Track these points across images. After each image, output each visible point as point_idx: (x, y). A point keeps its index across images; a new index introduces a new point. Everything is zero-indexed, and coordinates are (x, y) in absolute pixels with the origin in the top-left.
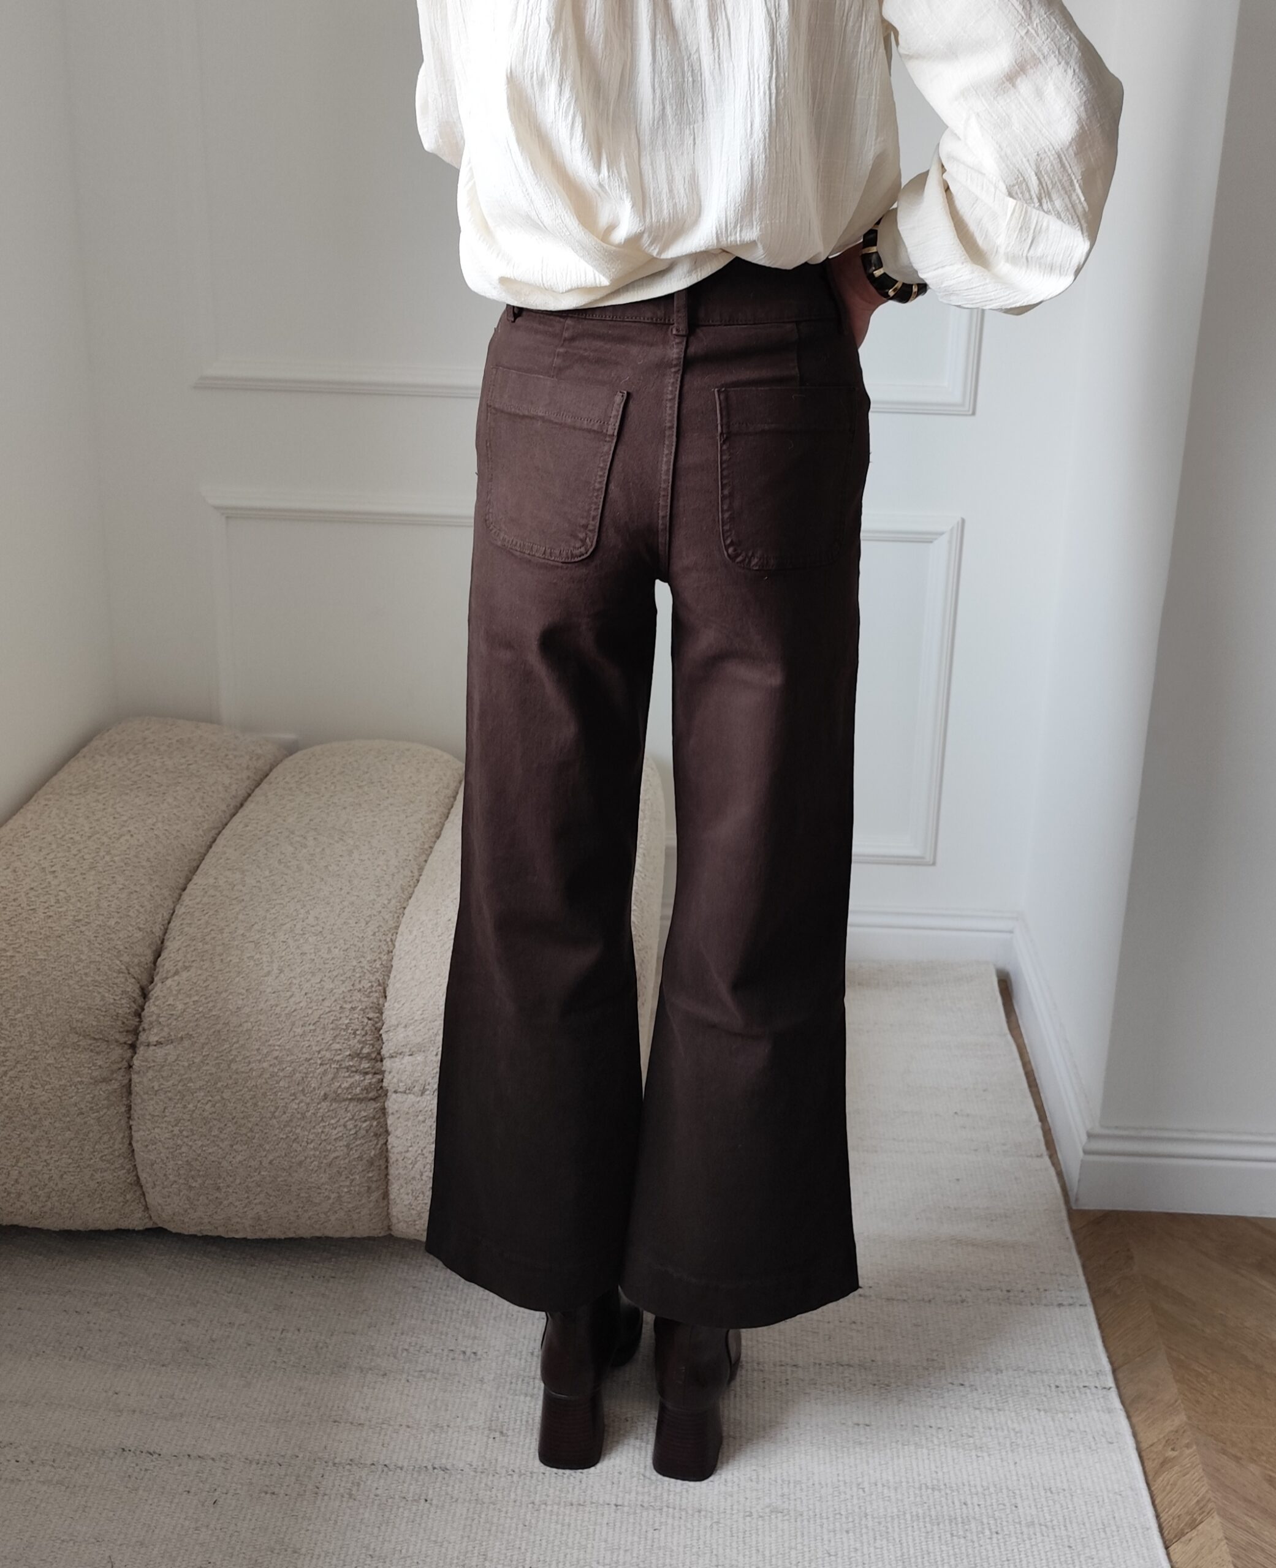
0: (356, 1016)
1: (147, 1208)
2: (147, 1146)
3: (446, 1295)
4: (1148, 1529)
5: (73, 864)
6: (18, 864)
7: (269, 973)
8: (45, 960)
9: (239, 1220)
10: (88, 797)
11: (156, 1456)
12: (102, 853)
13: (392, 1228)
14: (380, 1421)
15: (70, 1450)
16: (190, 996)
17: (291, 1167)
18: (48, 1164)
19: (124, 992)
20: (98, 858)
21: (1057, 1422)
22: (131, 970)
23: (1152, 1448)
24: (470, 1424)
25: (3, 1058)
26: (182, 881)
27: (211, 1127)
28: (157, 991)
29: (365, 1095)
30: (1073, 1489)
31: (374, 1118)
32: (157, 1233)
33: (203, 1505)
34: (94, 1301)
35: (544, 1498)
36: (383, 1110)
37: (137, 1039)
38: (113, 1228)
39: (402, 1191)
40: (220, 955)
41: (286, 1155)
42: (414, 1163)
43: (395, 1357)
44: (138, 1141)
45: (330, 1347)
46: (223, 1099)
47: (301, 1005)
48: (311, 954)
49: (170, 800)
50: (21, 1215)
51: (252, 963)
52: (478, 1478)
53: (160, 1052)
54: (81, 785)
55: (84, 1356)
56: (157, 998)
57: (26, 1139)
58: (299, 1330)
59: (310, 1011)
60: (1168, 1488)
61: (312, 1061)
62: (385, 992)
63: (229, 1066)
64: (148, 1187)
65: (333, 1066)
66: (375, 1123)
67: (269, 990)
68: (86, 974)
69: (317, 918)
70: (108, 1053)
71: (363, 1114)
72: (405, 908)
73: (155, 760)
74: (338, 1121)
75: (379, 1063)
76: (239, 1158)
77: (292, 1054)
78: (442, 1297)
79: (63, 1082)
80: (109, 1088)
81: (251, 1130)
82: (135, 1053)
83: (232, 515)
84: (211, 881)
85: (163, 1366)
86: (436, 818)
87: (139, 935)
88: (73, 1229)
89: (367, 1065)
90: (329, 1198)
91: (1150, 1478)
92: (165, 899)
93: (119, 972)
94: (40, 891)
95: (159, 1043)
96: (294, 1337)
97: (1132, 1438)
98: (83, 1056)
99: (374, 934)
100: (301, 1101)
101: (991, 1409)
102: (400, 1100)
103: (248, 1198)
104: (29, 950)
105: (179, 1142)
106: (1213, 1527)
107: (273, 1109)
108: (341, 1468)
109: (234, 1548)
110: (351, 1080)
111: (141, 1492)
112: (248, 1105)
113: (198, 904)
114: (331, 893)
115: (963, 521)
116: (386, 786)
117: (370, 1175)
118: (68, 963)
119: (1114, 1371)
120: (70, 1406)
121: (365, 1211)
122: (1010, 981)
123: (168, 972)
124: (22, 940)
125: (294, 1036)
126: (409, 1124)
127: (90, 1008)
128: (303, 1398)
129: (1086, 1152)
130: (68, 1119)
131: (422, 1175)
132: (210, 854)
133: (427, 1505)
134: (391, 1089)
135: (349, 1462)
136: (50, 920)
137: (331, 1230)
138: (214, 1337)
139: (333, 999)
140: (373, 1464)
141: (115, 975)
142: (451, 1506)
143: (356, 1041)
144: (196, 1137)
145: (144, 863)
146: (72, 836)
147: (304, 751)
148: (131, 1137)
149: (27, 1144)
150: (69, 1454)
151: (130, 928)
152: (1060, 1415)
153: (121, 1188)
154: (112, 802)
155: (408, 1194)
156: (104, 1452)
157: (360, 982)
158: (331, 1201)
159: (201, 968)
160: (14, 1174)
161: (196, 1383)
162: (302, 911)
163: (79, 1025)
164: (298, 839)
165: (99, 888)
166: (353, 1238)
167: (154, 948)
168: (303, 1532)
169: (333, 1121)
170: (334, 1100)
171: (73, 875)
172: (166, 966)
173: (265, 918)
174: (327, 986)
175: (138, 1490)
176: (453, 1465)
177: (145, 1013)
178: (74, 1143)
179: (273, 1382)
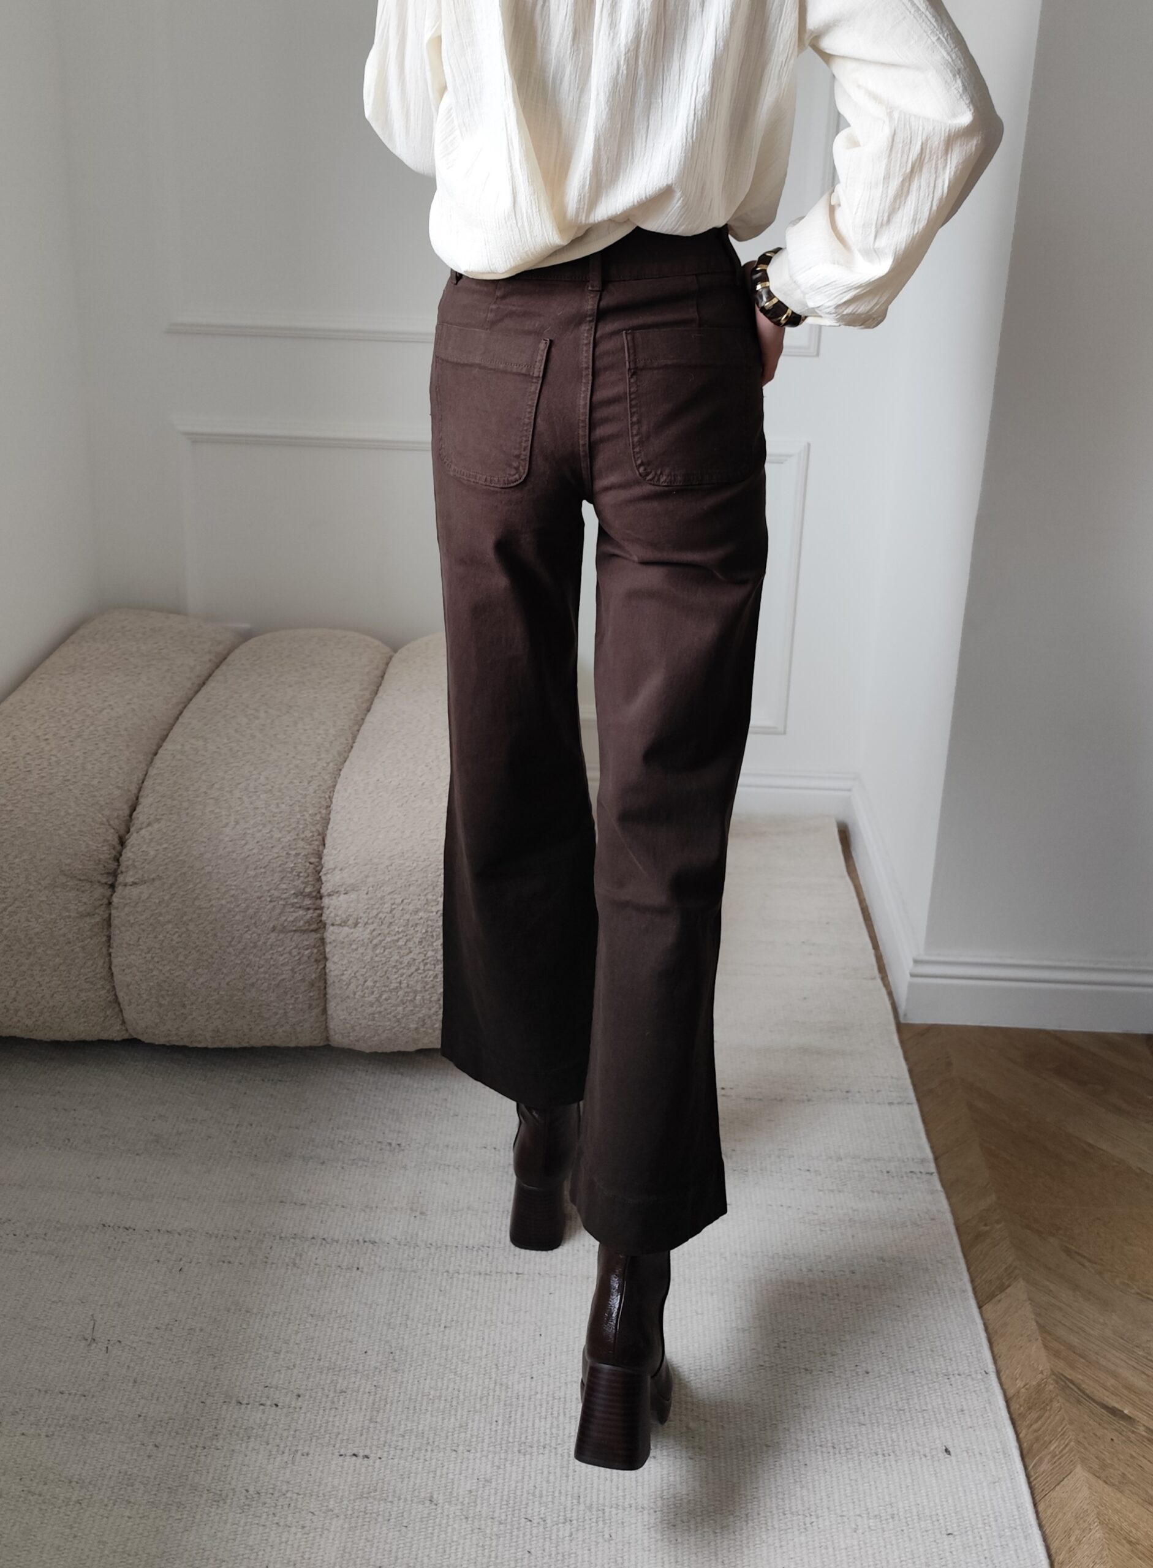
0: (300, 860)
1: (124, 1022)
2: (124, 970)
3: (375, 1096)
4: (964, 1292)
5: (62, 733)
6: (16, 733)
7: (227, 825)
8: (39, 813)
9: (201, 1032)
10: (76, 676)
11: (131, 1230)
12: (87, 724)
13: (330, 1038)
14: (319, 1201)
15: (58, 1226)
17: (245, 987)
18: (41, 986)
19: (105, 841)
20: (83, 728)
21: (888, 1203)
22: (112, 822)
23: (970, 1223)
24: (395, 1205)
26: (154, 747)
27: (178, 954)
28: (133, 840)
29: (307, 927)
31: (314, 946)
32: (132, 1044)
33: (171, 1272)
34: (79, 1100)
35: (458, 1267)
36: (322, 940)
37: (116, 880)
38: (96, 1038)
39: (338, 1007)
40: (187, 809)
41: (240, 978)
42: (348, 985)
43: (332, 1148)
44: (116, 966)
45: (278, 1139)
46: (188, 930)
47: (254, 851)
48: (262, 808)
49: (144, 679)
50: (18, 1028)
51: (213, 816)
52: (401, 1250)
53: (135, 891)
54: (69, 667)
55: (71, 1146)
56: (133, 846)
57: (22, 964)
58: (251, 1125)
59: (261, 857)
60: (981, 1258)
61: (263, 899)
62: (324, 840)
63: (193, 902)
64: (124, 1005)
65: (281, 902)
66: (315, 951)
67: (227, 839)
68: (73, 825)
69: (267, 778)
70: (92, 892)
71: (306, 943)
72: (340, 770)
73: (132, 646)
74: (284, 949)
75: (319, 901)
76: (201, 980)
77: (246, 893)
78: (372, 1097)
79: (54, 916)
80: (92, 921)
81: (212, 957)
82: (114, 892)
83: (196, 439)
84: (179, 747)
85: (137, 1154)
86: (367, 694)
87: (117, 792)
88: (62, 1040)
89: (309, 902)
91: (966, 1250)
92: (140, 762)
93: (102, 823)
94: (35, 756)
95: (134, 884)
96: (248, 1131)
97: (953, 1217)
98: (70, 895)
99: (315, 792)
100: (254, 933)
101: (832, 1191)
102: (336, 931)
103: (209, 1013)
104: (26, 805)
105: (151, 967)
106: (1018, 1290)
107: (230, 939)
108: (286, 1241)
109: (196, 1308)
110: (295, 915)
111: (118, 1261)
112: (209, 935)
113: (167, 766)
114: (279, 757)
115: (809, 445)
116: (325, 667)
117: (311, 994)
118: (58, 816)
119: (936, 1159)
120: (59, 1189)
121: (307, 1025)
122: (848, 830)
123: (142, 823)
124: (20, 797)
125: (248, 878)
126: (344, 952)
127: (76, 854)
128: (254, 1182)
129: (912, 975)
130: (58, 947)
132: (178, 725)
133: (359, 1272)
134: (329, 922)
135: (293, 1236)
136: (43, 780)
137: (278, 1041)
138: (180, 1130)
139: (281, 846)
140: (313, 1238)
141: (98, 826)
142: (379, 1273)
143: (300, 882)
144: (165, 962)
145: (123, 732)
146: (61, 709)
147: (257, 638)
148: (110, 963)
149: (23, 968)
150: (59, 1229)
151: (111, 787)
152: (891, 1196)
153: (102, 1006)
154: (95, 681)
155: (343, 1010)
156: (88, 1227)
157: (303, 832)
158: (278, 1016)
159: (170, 821)
160: (13, 993)
161: (165, 1170)
162: (255, 772)
163: (67, 868)
164: (252, 712)
165: (85, 753)
166: (297, 1047)
167: (130, 803)
168: (254, 1294)
169: (280, 949)
170: (281, 932)
171: (62, 742)
172: (140, 819)
173: (223, 779)
174: (276, 836)
175: (116, 1259)
176: (380, 1239)
177: (123, 858)
178: (62, 968)
179: (229, 1169)
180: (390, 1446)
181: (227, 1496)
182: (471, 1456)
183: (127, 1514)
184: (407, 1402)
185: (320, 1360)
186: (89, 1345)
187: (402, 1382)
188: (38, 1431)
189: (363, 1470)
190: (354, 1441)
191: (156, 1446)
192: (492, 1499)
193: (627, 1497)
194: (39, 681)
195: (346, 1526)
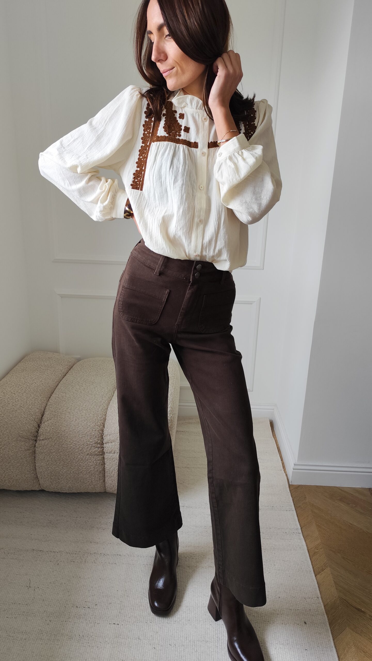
0: (96, 432)
1: (40, 484)
2: (40, 467)
4: (311, 571)
5: (19, 391)
6: (5, 391)
7: (73, 421)
8: (12, 417)
9: (64, 487)
10: (24, 373)
11: (42, 551)
13: (106, 489)
14: (103, 542)
16: (51, 427)
17: (78, 473)
18: (13, 473)
20: (26, 389)
21: (286, 542)
22: (35, 420)
23: (312, 549)
25: (1, 444)
26: (49, 396)
27: (57, 462)
28: (42, 426)
29: (98, 454)
30: (290, 560)
31: (101, 460)
32: (42, 491)
33: (55, 565)
35: (147, 563)
36: (104, 458)
37: (37, 438)
39: (108, 480)
40: (59, 416)
41: (77, 470)
42: (112, 472)
43: (107, 525)
44: (37, 466)
45: (89, 522)
47: (81, 429)
48: (84, 415)
49: (46, 374)
50: (5, 486)
51: (68, 418)
52: (129, 558)
53: (43, 442)
54: (22, 370)
55: (23, 524)
56: (42, 428)
57: (7, 466)
58: (81, 517)
59: (84, 431)
60: (316, 560)
61: (84, 445)
62: (104, 426)
63: (62, 446)
64: (40, 479)
65: (90, 446)
66: (101, 461)
67: (73, 425)
68: (23, 421)
69: (86, 406)
70: (29, 442)
71: (98, 459)
72: (109, 403)
73: (42, 363)
74: (91, 461)
75: (102, 445)
76: (64, 471)
77: (79, 443)
79: (17, 450)
80: (29, 452)
82: (36, 442)
83: (62, 296)
85: (44, 527)
87: (37, 410)
88: (20, 490)
89: (99, 446)
90: (89, 482)
91: (311, 557)
92: (45, 400)
94: (11, 398)
95: (42, 440)
96: (79, 519)
97: (306, 547)
98: (22, 443)
99: (101, 410)
100: (82, 455)
101: (268, 539)
102: (108, 455)
103: (67, 481)
104: (8, 414)
105: (48, 466)
106: (328, 570)
107: (74, 457)
108: (92, 555)
110: (95, 450)
111: (38, 561)
112: (67, 456)
113: (53, 402)
114: (89, 399)
115: (260, 298)
116: (104, 370)
117: (100, 475)
118: (18, 418)
119: (301, 528)
120: (19, 538)
121: (99, 485)
122: (273, 422)
123: (45, 420)
124: (6, 412)
126: (111, 462)
127: (24, 430)
128: (82, 536)
129: (293, 469)
130: (18, 460)
131: (114, 475)
132: (57, 388)
133: (115, 565)
134: (106, 452)
135: (94, 553)
136: (13, 406)
137: (90, 490)
138: (58, 519)
139: (90, 427)
140: (101, 554)
141: (31, 421)
142: (122, 565)
143: (96, 439)
144: (53, 465)
145: (39, 391)
146: (19, 383)
147: (82, 360)
148: (35, 465)
149: (7, 467)
150: (19, 551)
151: (35, 408)
152: (287, 540)
153: (32, 479)
154: (30, 374)
155: (110, 480)
156: (28, 550)
157: (97, 423)
159: (54, 419)
160: (4, 475)
161: (53, 532)
163: (21, 435)
165: (27, 398)
166: (95, 492)
167: (41, 414)
168: (82, 572)
169: (90, 461)
170: (90, 455)
171: (20, 394)
172: (45, 418)
173: (72, 406)
174: (88, 424)
175: (37, 561)
176: (122, 554)
177: (39, 432)
178: (20, 467)
179: (73, 531)
180: (125, 621)
181: (73, 637)
182: (152, 624)
183: (41, 643)
184: (131, 607)
185: (103, 593)
186: (29, 588)
187: (129, 600)
188: (12, 616)
189: (117, 629)
190: (114, 619)
191: (50, 621)
192: (159, 638)
193: (202, 638)
194: (12, 374)
195: (111, 647)
